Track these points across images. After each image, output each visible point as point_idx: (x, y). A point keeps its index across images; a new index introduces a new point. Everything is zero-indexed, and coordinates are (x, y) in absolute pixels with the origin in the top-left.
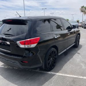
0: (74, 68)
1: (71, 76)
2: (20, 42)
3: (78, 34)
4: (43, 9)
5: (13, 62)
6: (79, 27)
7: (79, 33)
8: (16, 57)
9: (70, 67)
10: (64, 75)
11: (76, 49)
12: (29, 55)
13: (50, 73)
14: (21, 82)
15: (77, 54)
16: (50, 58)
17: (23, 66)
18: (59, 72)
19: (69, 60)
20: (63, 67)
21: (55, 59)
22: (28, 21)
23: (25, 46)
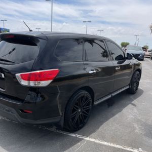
0: (120, 130)
1: (112, 145)
2: (21, 75)
3: (136, 69)
4: (84, 22)
5: (6, 110)
6: (145, 59)
7: (140, 67)
8: (13, 102)
9: (113, 128)
10: (99, 142)
11: (132, 97)
12: (36, 99)
13: (73, 135)
14: (19, 147)
15: (130, 106)
16: (77, 108)
17: (22, 119)
18: (91, 136)
19: (114, 115)
20: (101, 127)
21: (88, 111)
22: (40, 40)
23: (29, 83)
